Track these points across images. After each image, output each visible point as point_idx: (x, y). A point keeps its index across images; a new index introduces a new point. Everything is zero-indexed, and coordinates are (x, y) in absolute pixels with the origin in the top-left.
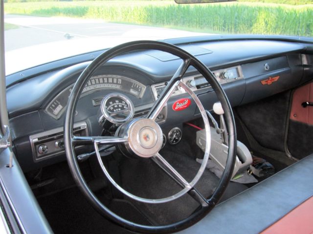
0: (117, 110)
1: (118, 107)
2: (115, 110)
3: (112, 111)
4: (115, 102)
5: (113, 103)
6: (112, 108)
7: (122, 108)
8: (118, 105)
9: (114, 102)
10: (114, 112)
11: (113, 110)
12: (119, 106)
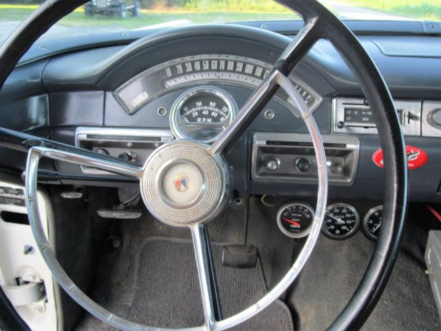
0: (204, 119)
1: (209, 116)
2: (199, 120)
3: (194, 119)
4: (208, 105)
5: (203, 105)
6: (195, 114)
7: (216, 119)
8: (210, 112)
9: (206, 104)
10: (196, 121)
11: (196, 117)
12: (213, 114)
